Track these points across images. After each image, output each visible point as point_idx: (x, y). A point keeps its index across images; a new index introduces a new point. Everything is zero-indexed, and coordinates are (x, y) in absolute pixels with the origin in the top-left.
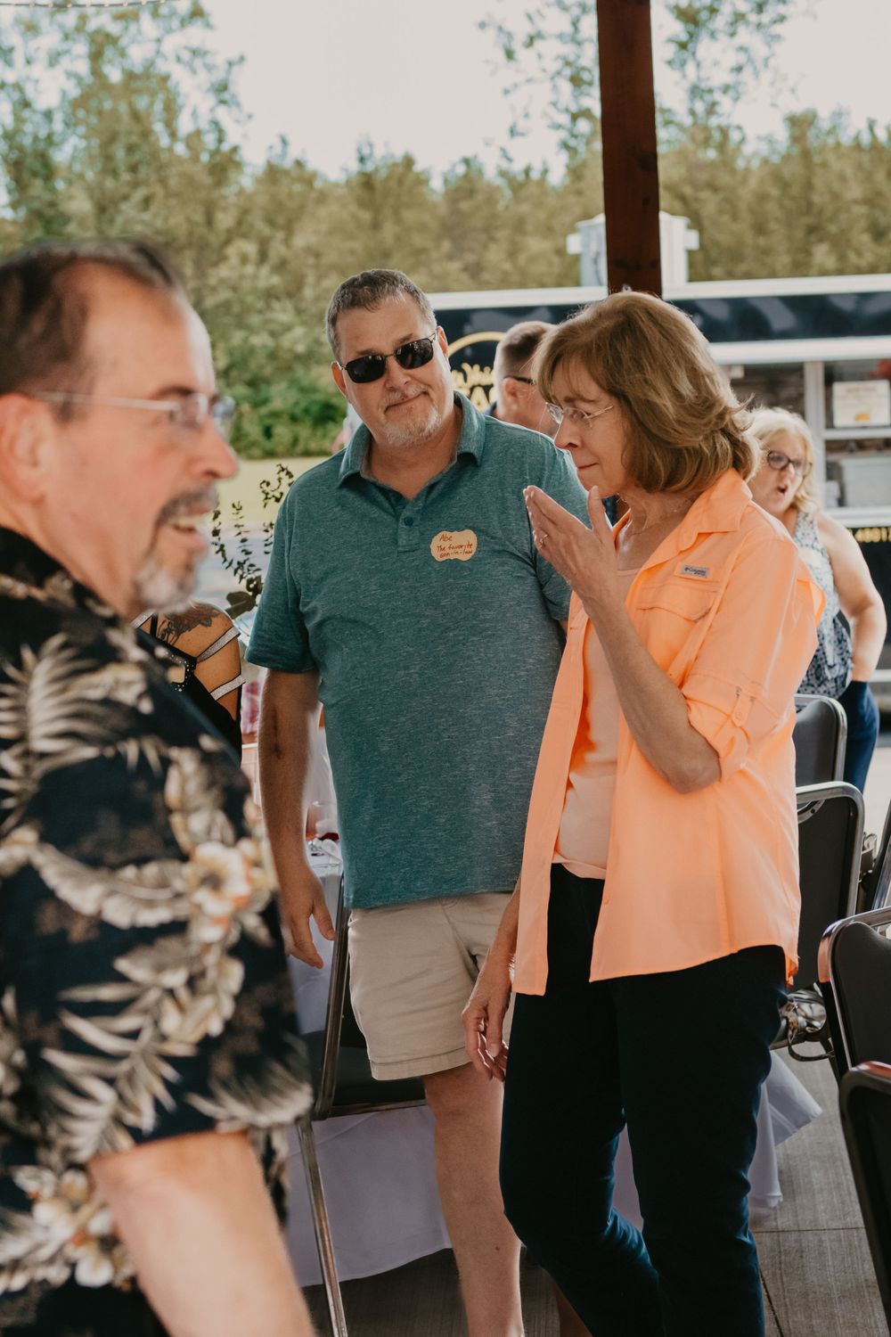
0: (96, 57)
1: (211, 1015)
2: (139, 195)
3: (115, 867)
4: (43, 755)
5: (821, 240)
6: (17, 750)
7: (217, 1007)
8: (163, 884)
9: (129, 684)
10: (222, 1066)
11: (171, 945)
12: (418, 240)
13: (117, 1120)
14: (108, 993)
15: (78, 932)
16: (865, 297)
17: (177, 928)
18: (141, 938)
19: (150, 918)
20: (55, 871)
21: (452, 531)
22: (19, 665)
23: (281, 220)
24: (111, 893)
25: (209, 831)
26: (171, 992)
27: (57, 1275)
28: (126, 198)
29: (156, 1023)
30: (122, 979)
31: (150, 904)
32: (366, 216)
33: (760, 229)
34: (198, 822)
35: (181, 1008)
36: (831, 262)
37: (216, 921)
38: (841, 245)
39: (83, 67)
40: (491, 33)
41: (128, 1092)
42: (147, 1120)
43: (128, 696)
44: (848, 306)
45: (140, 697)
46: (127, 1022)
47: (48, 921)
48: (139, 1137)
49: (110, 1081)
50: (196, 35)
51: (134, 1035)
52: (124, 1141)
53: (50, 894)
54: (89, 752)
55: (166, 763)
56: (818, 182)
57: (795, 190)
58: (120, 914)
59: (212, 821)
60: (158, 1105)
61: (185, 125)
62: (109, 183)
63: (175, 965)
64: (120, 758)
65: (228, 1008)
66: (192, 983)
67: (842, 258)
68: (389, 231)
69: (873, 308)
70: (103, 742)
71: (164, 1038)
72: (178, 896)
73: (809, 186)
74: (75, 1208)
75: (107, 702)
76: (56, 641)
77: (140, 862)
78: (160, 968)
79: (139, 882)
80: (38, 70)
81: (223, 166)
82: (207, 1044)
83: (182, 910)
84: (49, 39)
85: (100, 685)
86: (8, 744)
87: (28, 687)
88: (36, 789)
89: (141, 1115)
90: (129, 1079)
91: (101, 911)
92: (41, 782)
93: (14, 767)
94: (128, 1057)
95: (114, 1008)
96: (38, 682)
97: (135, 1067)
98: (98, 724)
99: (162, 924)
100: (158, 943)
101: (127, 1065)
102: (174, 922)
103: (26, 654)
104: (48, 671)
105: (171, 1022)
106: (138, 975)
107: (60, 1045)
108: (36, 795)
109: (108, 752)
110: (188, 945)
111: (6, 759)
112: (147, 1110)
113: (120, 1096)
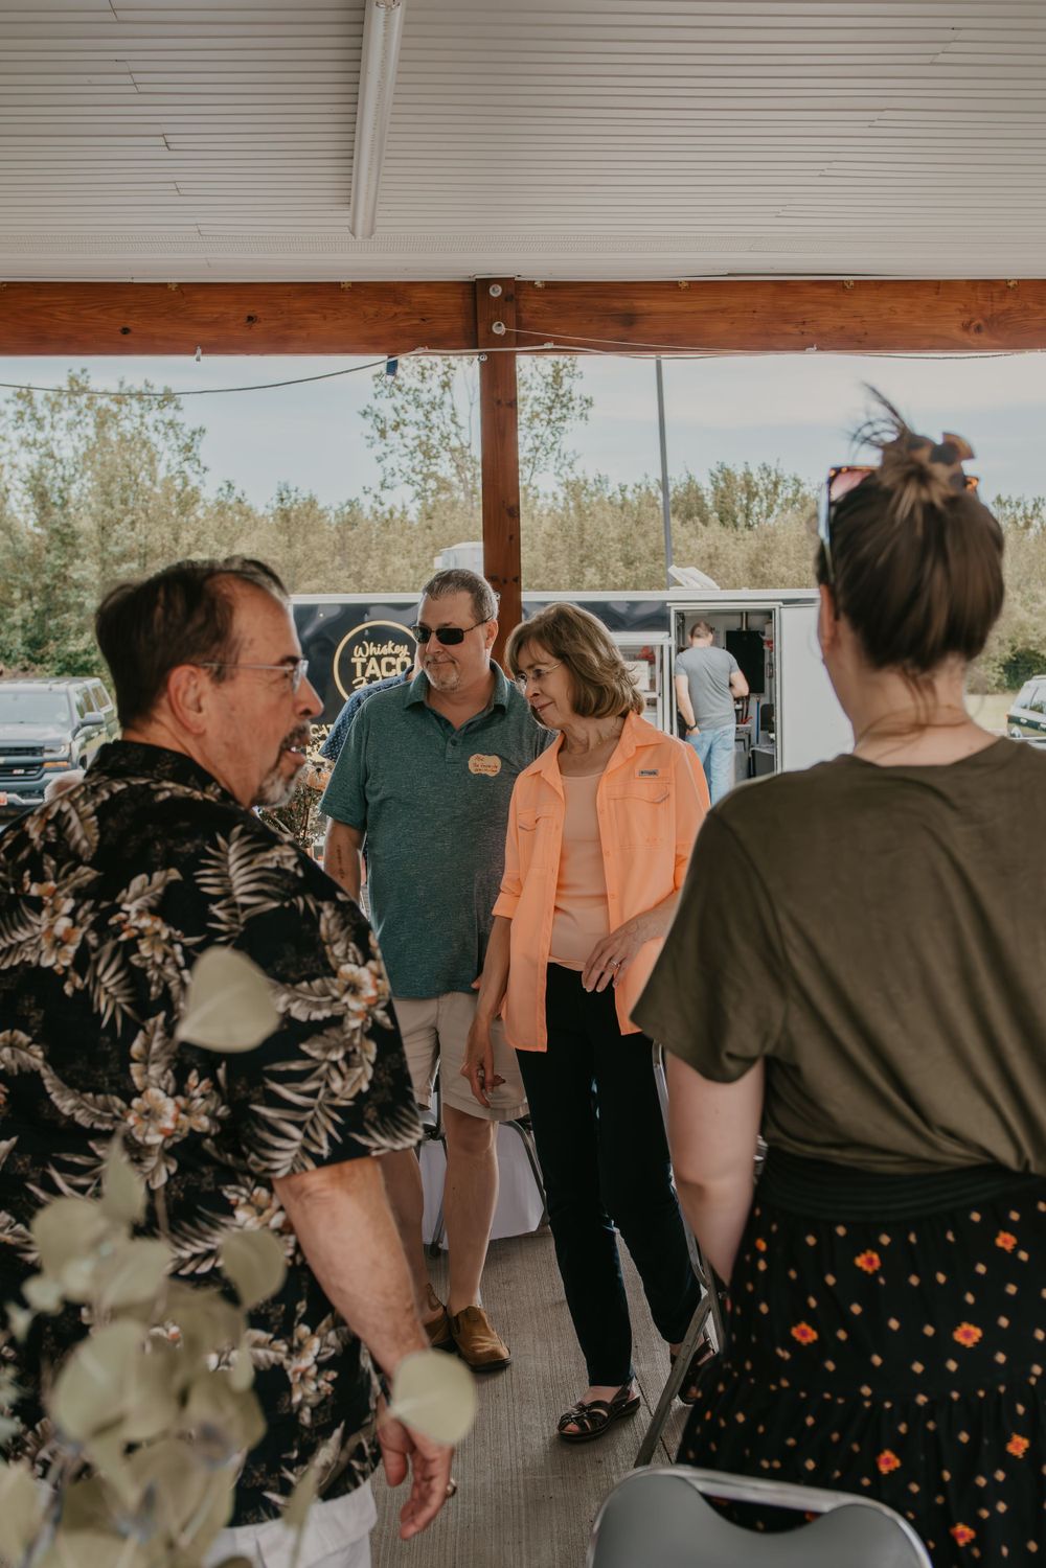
0: (101, 425)
1: (362, 1078)
2: (128, 519)
3: (295, 982)
4: (245, 907)
5: (590, 566)
6: (223, 903)
7: (364, 1072)
8: (325, 993)
9: (289, 857)
10: (371, 1113)
11: (334, 1032)
12: (319, 556)
13: (305, 1150)
14: (295, 1066)
16: (633, 604)
17: (337, 1021)
18: (314, 1029)
19: (318, 1015)
21: (484, 754)
22: (216, 847)
23: (226, 540)
24: (294, 1000)
25: (346, 955)
26: (335, 1064)
28: (119, 521)
29: (327, 1085)
30: (306, 1056)
31: (318, 1006)
32: (283, 538)
33: (550, 557)
34: (338, 950)
35: (342, 1076)
36: (597, 580)
37: (357, 1015)
38: (603, 568)
39: (91, 432)
40: (371, 419)
41: (311, 1131)
42: (325, 1152)
43: (289, 866)
44: (622, 610)
45: (296, 866)
46: (310, 1086)
48: (319, 1161)
49: (299, 1125)
50: (169, 413)
51: (314, 1094)
52: (310, 1165)
54: (275, 905)
55: (320, 910)
56: (587, 526)
57: (575, 533)
58: (301, 1013)
59: (348, 947)
60: (330, 1138)
61: (162, 473)
62: (108, 512)
63: (336, 1046)
64: (294, 907)
65: (370, 1072)
66: (347, 1058)
67: (604, 577)
68: (299, 550)
69: (640, 612)
70: (283, 898)
71: (334, 1095)
72: (336, 1000)
73: (582, 529)
74: (260, 1212)
75: (278, 870)
76: (237, 830)
77: (310, 978)
78: (327, 1049)
79: (311, 991)
80: (59, 435)
81: (187, 501)
82: (360, 1097)
83: (338, 1009)
84: (68, 414)
85: (272, 859)
86: (215, 899)
87: (225, 861)
88: (242, 929)
89: (321, 1147)
90: (312, 1123)
91: (289, 1010)
92: (245, 924)
93: (222, 915)
94: (310, 1108)
95: (301, 1076)
96: (232, 859)
97: (315, 1115)
98: (276, 885)
99: (325, 1019)
100: (326, 1032)
101: (310, 1114)
102: (333, 1017)
103: (220, 840)
104: (235, 851)
105: (337, 1085)
106: (315, 1054)
107: (264, 1102)
108: (242, 934)
109: (287, 904)
110: (344, 1033)
111: (214, 909)
112: (325, 1144)
113: (307, 1135)
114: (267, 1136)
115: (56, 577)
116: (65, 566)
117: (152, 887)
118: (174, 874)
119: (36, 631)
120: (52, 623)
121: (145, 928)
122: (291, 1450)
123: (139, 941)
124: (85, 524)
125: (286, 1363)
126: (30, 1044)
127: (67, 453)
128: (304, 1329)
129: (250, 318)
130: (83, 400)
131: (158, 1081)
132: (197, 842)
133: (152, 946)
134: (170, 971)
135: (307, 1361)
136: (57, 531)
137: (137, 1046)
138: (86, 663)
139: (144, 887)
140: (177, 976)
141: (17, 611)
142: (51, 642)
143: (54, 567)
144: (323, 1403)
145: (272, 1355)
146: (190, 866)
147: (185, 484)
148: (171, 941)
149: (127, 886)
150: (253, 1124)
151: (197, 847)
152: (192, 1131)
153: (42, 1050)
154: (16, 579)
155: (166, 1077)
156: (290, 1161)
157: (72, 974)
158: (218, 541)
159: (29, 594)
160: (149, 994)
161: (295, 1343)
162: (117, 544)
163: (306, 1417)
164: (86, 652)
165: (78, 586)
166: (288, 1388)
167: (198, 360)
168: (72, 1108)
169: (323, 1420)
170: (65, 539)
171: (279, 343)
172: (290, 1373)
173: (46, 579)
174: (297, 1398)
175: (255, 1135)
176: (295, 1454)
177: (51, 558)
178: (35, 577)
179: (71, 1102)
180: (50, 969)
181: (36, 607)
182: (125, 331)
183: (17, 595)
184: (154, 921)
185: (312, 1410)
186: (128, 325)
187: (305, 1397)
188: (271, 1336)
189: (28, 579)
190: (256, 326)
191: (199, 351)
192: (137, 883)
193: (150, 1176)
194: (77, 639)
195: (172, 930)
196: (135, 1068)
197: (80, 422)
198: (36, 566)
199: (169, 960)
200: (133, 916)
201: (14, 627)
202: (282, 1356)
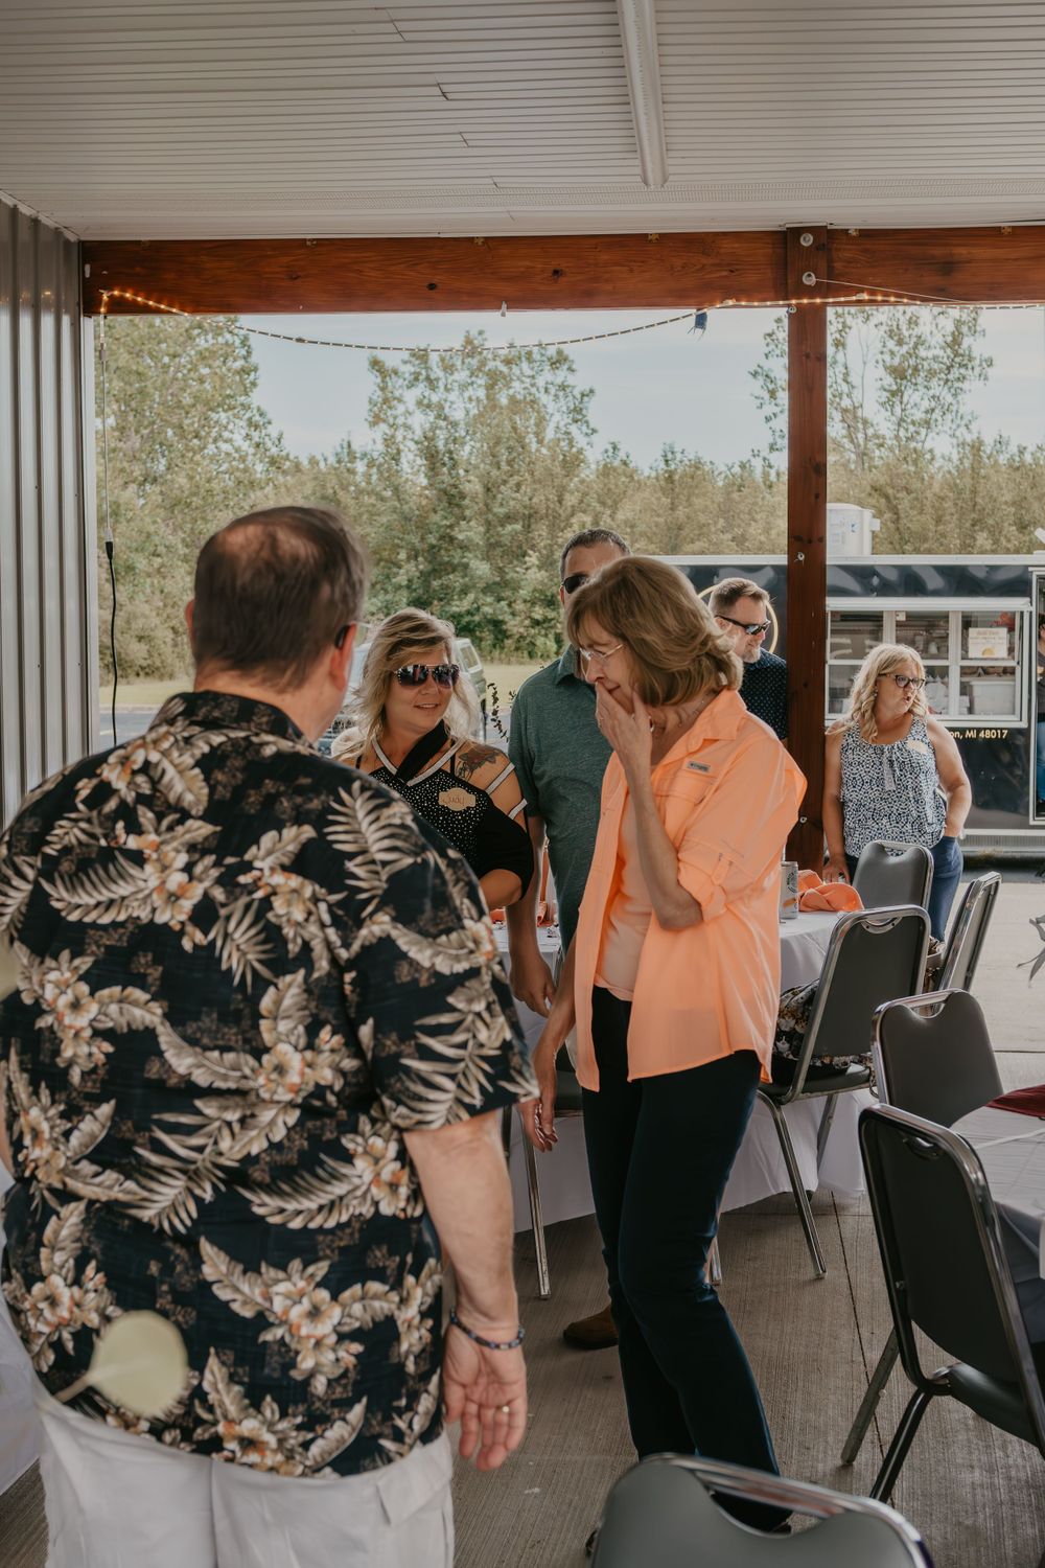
1: (505, 1027)
3: (435, 937)
4: (384, 864)
6: (359, 859)
8: (462, 946)
9: (406, 814)
10: (516, 1061)
11: (473, 984)
13: (458, 1101)
14: (446, 1019)
15: (424, 980)
17: (475, 973)
18: (457, 981)
19: (460, 967)
20: (405, 940)
22: (342, 802)
24: (437, 954)
26: (479, 1015)
27: (367, 1210)
29: (475, 1036)
30: (453, 1009)
31: (457, 959)
35: (487, 1025)
40: (761, 379)
41: (463, 1083)
42: (478, 1101)
43: (409, 822)
45: (413, 822)
46: (459, 1038)
47: (404, 974)
48: (472, 1111)
49: (452, 1077)
51: (463, 1046)
52: (465, 1116)
53: (404, 956)
54: (409, 861)
58: (444, 966)
60: (482, 1088)
63: (478, 998)
64: (425, 862)
66: (489, 1009)
70: (417, 854)
71: (482, 1046)
72: (471, 952)
76: (357, 786)
77: (448, 932)
78: (470, 1001)
79: (449, 945)
81: (572, 463)
82: (505, 1045)
83: (475, 961)
85: (394, 815)
86: (351, 856)
87: (355, 817)
88: (385, 886)
89: (473, 1097)
90: (464, 1074)
91: (433, 965)
92: (388, 881)
93: (360, 872)
94: (462, 1060)
95: (450, 1029)
96: (360, 814)
97: (467, 1066)
98: (405, 840)
99: (466, 971)
100: (467, 984)
101: (462, 1065)
102: (471, 969)
103: (344, 795)
104: (362, 806)
105: (483, 1035)
106: (461, 1006)
107: (417, 1055)
108: (386, 892)
109: (419, 860)
110: (483, 984)
111: (350, 866)
112: (477, 1094)
113: (459, 1086)
114: (420, 1089)
115: (442, 538)
116: (451, 527)
117: (283, 844)
118: (308, 832)
119: (421, 591)
120: (436, 584)
121: (278, 885)
122: (399, 1398)
123: (273, 898)
124: (473, 486)
125: (396, 1313)
126: (147, 1002)
127: (458, 415)
128: (410, 1280)
129: (556, 272)
130: (474, 362)
131: (287, 1036)
132: (323, 797)
133: (289, 904)
134: (313, 928)
135: (412, 1312)
136: (445, 492)
137: (266, 1003)
138: (468, 623)
139: (274, 844)
140: (320, 934)
141: (402, 571)
142: (436, 602)
143: (440, 527)
144: (423, 1350)
145: (385, 1305)
146: (321, 820)
147: (571, 445)
148: (315, 900)
149: (257, 842)
150: (404, 1078)
151: (323, 803)
152: (317, 1085)
153: (161, 1007)
154: (402, 539)
155: (296, 1032)
156: (445, 1112)
157: (189, 928)
158: (603, 504)
159: (414, 555)
160: (287, 951)
161: (405, 1293)
162: (502, 505)
163: (411, 1367)
164: (469, 613)
165: (464, 547)
166: (396, 1337)
167: (503, 315)
168: (190, 1067)
169: (424, 1367)
170: (452, 499)
171: (584, 297)
172: (399, 1323)
173: (432, 539)
174: (404, 1347)
175: (407, 1089)
176: (403, 1402)
177: (436, 518)
178: (423, 539)
179: (189, 1061)
180: (166, 925)
181: (421, 567)
182: (432, 287)
183: (403, 555)
184: (288, 878)
185: (416, 1357)
186: (434, 281)
187: (411, 1346)
188: (387, 1288)
189: (415, 540)
190: (562, 279)
191: (504, 306)
192: (268, 839)
193: (267, 1130)
194: (460, 599)
195: (317, 887)
196: (264, 1024)
197: (472, 383)
198: (423, 526)
199: (312, 918)
200: (267, 872)
201: (400, 587)
202: (393, 1306)
